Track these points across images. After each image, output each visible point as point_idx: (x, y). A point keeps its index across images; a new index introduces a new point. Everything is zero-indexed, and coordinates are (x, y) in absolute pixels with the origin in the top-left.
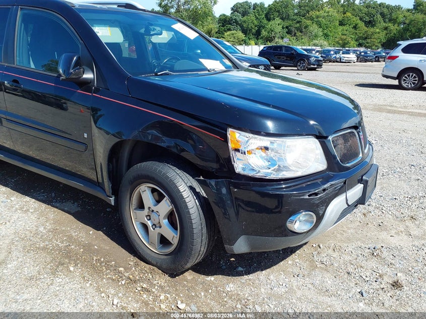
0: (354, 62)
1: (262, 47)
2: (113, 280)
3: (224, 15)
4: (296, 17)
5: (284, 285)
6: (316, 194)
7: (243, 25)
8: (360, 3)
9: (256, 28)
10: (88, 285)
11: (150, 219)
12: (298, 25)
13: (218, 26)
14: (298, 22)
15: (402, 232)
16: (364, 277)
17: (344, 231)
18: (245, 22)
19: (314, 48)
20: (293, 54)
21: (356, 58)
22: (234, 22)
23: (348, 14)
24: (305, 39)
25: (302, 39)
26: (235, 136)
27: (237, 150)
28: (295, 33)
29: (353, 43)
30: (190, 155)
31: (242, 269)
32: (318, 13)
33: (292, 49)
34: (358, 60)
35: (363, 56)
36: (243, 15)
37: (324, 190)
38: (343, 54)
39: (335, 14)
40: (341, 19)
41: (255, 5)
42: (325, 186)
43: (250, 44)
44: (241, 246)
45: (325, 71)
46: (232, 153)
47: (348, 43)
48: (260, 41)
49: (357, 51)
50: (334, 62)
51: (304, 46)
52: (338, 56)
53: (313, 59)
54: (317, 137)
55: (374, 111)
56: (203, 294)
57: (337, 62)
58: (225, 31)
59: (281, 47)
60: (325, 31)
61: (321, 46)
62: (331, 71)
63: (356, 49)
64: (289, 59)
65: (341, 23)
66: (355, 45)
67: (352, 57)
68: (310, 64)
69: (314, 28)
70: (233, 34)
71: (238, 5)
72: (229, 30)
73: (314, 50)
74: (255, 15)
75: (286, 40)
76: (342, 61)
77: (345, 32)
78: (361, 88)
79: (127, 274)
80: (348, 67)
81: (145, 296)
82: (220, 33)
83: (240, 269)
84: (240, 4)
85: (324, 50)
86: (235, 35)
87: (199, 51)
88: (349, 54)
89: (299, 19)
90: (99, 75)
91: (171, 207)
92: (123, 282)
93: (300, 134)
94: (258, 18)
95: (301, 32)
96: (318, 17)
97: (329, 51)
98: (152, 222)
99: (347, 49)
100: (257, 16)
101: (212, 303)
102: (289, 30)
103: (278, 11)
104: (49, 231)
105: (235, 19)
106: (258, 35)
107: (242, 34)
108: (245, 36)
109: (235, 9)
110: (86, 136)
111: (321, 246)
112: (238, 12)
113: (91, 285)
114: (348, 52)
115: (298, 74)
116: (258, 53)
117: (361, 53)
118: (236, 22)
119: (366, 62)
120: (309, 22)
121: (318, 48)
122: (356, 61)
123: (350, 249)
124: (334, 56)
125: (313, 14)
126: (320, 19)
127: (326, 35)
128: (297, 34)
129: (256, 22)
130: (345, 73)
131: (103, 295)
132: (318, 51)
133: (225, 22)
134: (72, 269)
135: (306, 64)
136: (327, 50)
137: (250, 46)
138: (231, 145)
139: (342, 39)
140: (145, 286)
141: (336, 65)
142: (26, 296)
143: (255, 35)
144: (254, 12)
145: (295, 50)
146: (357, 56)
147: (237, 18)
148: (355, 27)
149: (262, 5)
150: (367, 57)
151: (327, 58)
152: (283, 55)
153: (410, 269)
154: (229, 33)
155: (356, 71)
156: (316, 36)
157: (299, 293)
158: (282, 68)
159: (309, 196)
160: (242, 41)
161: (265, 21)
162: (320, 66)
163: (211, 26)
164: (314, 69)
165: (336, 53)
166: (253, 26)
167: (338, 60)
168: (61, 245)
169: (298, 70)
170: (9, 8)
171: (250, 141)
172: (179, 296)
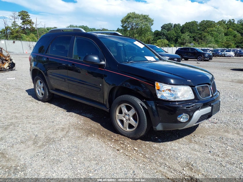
0: (233, 57)
1: (178, 48)
2: (109, 140)
3: (157, 31)
4: (199, 31)
5: (177, 146)
6: (189, 107)
7: (168, 36)
8: (238, 23)
9: (176, 38)
10: (100, 140)
11: (125, 118)
12: (200, 36)
13: (153, 37)
14: (200, 34)
15: (235, 134)
16: (213, 147)
17: (207, 131)
18: (169, 34)
19: (209, 48)
20: (195, 52)
21: (234, 54)
22: (162, 34)
23: (230, 29)
24: (204, 44)
25: (202, 43)
26: (158, 85)
27: (159, 90)
28: (198, 40)
29: (233, 45)
30: (141, 92)
31: (160, 140)
32: (212, 29)
33: (194, 49)
34: (235, 55)
35: (239, 53)
36: (168, 31)
37: (193, 106)
38: (226, 52)
39: (222, 29)
40: (226, 32)
41: (175, 25)
42: (193, 105)
43: (171, 47)
44: (159, 127)
45: (213, 62)
46: (157, 91)
47: (230, 45)
48: (178, 44)
49: (235, 50)
50: (220, 56)
51: (203, 47)
52: (223, 53)
53: (206, 55)
54: (191, 86)
55: (237, 83)
56: (144, 146)
57: (223, 56)
58: (157, 39)
59: (188, 48)
60: (216, 39)
61: (213, 47)
62: (217, 62)
63: (235, 49)
64: (193, 55)
65: (226, 34)
66: (235, 47)
67: (232, 53)
68: (205, 57)
69: (209, 37)
70: (162, 41)
71: (165, 25)
72: (160, 39)
73: (209, 50)
74: (175, 30)
75: (192, 44)
76: (225, 56)
77: (229, 39)
78: (233, 71)
79: (114, 138)
80: (228, 59)
81: (122, 145)
82: (155, 41)
83: (159, 140)
84: (166, 25)
85: (214, 50)
86: (163, 42)
87: (143, 51)
88: (230, 52)
89: (200, 32)
90: (107, 62)
91: (135, 112)
92: (113, 141)
93: (183, 85)
94: (176, 32)
95: (202, 39)
96: (211, 31)
97: (218, 50)
98: (125, 119)
99: (229, 49)
100: (176, 31)
101: (148, 149)
102: (194, 38)
103: (188, 28)
104: (82, 123)
105: (163, 33)
106: (176, 41)
107: (167, 41)
108: (168, 42)
109: (163, 27)
110: (101, 85)
111: (196, 135)
112: (165, 29)
113: (101, 140)
114: (229, 51)
115: (197, 63)
116: (175, 52)
117: (237, 51)
118: (164, 34)
119: (240, 57)
120: (206, 34)
121: (212, 49)
122: (234, 56)
123: (208, 137)
124: (220, 53)
125: (209, 29)
126: (213, 32)
127: (216, 41)
128: (199, 41)
129: (175, 35)
130: (225, 63)
131: (106, 144)
132: (211, 51)
133: (157, 34)
134: (93, 135)
135: (202, 58)
136: (216, 50)
137: (171, 48)
138: (156, 88)
139: (226, 43)
140: (122, 142)
141: (221, 58)
142: (78, 142)
143: (174, 41)
144: (174, 29)
145: (196, 50)
146: (235, 53)
147: (164, 32)
148: (235, 36)
149: (179, 25)
150: (241, 53)
151: (216, 54)
152: (190, 52)
153: (234, 146)
154: (159, 40)
155: (233, 62)
156: (211, 42)
157: (183, 150)
158: (189, 60)
159: (186, 108)
160: (167, 45)
161: (180, 34)
162: (211, 59)
163: (150, 37)
164: (207, 61)
165: (222, 51)
166: (174, 37)
167: (223, 55)
168: (88, 128)
169: (198, 61)
170: (71, 37)
171: (164, 86)
172: (135, 146)
